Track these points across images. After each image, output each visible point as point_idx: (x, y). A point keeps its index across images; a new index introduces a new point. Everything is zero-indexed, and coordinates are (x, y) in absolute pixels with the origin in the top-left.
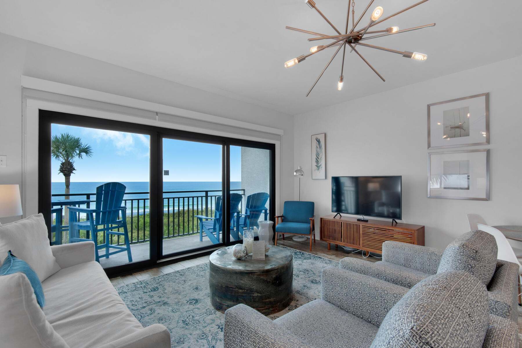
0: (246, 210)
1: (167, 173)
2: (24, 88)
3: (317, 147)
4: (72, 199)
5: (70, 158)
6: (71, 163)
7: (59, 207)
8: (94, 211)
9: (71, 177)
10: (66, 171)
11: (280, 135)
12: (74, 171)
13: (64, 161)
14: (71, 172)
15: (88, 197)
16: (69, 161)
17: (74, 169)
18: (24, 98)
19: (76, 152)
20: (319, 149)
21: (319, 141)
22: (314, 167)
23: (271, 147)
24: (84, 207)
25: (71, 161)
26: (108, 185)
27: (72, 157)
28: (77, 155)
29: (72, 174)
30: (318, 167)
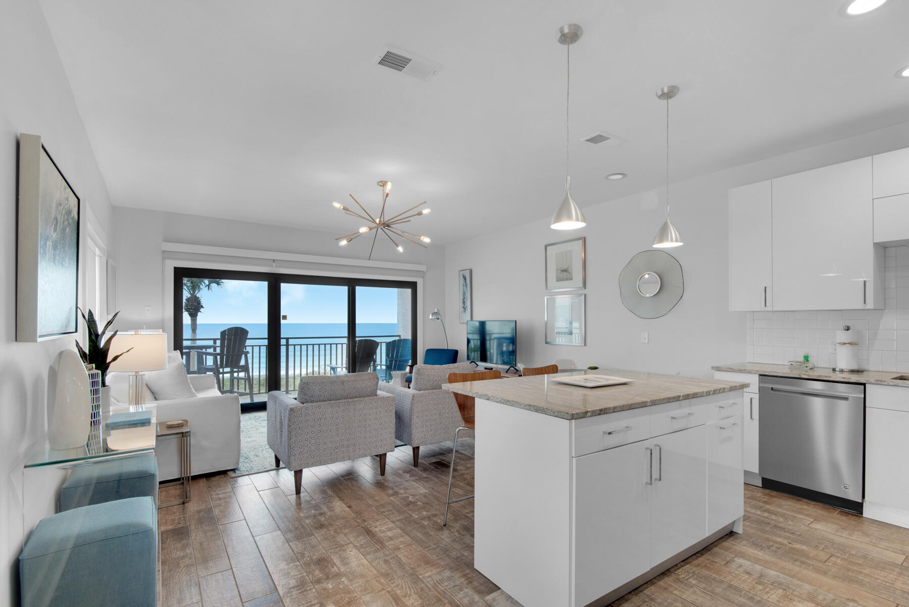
0: (386, 360)
1: (285, 317)
2: (164, 251)
3: (464, 285)
5: (197, 292)
6: (198, 298)
7: (188, 350)
8: (218, 354)
9: (198, 317)
10: (192, 309)
11: (423, 271)
12: (202, 310)
13: (189, 296)
14: (199, 311)
15: (215, 343)
16: (196, 296)
17: (202, 307)
18: (164, 259)
19: (204, 283)
20: (465, 288)
21: (465, 278)
22: (462, 309)
23: (413, 286)
24: (211, 350)
25: (198, 295)
26: (230, 330)
27: (199, 289)
28: (206, 287)
29: (199, 314)
30: (464, 308)
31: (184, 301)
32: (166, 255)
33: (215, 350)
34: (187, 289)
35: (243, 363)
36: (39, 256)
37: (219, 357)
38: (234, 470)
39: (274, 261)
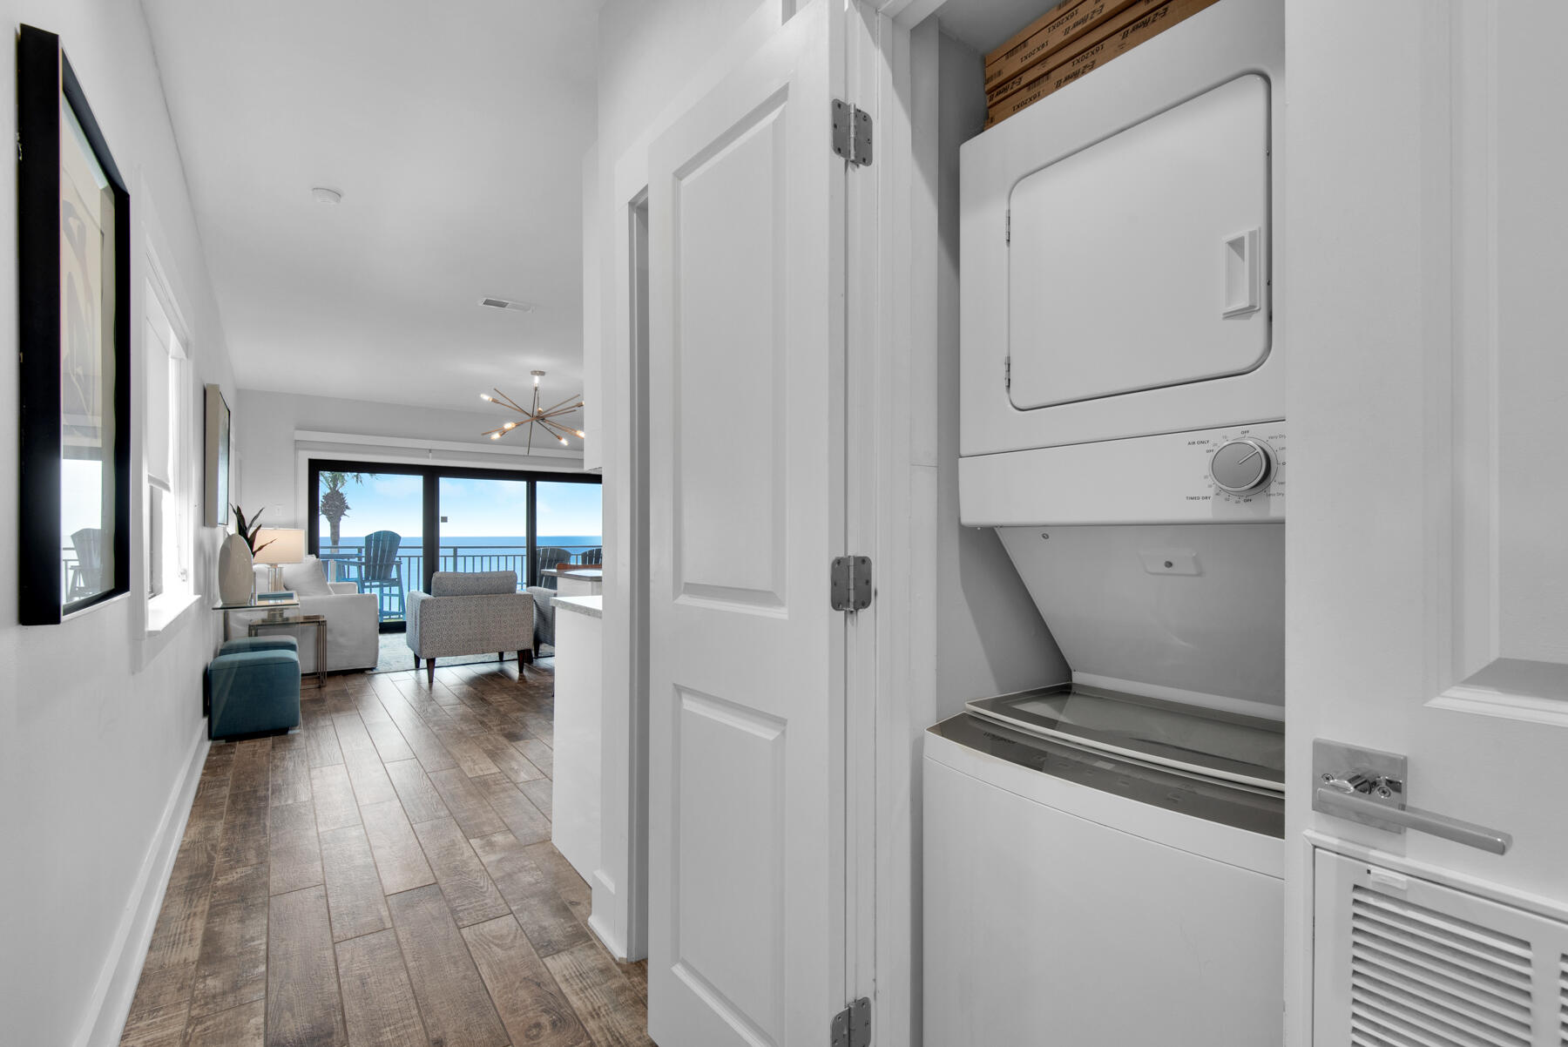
1: (445, 519)
2: (296, 441)
4: (342, 552)
5: (339, 486)
6: (342, 494)
8: (363, 564)
9: (341, 523)
10: (332, 510)
12: (347, 512)
13: (329, 491)
14: (342, 513)
15: (360, 551)
16: (338, 492)
17: (347, 508)
18: (296, 450)
24: (356, 560)
25: (340, 491)
26: (378, 534)
27: (343, 485)
29: (343, 518)
31: (321, 498)
32: (298, 445)
33: (360, 559)
34: (324, 482)
35: (394, 575)
36: (220, 457)
37: (363, 567)
38: (372, 669)
39: (430, 450)
